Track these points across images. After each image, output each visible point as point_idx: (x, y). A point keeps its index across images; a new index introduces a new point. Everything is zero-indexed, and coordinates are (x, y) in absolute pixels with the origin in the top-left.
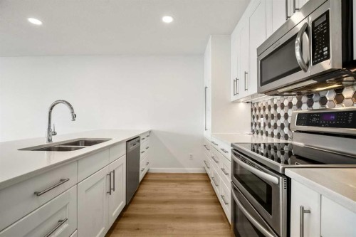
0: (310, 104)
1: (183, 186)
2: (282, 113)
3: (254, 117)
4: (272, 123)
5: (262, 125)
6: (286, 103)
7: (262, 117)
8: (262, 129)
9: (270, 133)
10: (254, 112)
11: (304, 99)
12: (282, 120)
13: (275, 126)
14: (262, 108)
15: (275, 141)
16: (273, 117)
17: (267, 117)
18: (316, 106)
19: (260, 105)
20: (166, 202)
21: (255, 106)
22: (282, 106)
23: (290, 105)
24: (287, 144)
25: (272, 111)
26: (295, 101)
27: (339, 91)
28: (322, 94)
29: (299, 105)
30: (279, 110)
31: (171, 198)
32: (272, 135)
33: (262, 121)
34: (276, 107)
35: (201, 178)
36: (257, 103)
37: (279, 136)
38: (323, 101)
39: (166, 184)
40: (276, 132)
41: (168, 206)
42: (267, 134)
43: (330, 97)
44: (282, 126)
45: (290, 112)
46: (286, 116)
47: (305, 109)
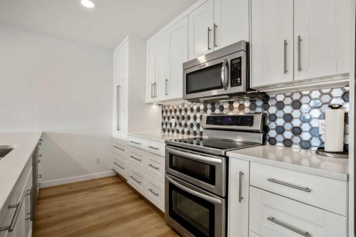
0: (213, 109)
1: (95, 193)
2: (192, 115)
3: (165, 118)
4: (183, 123)
5: (173, 125)
6: (195, 108)
7: (173, 117)
8: (173, 128)
9: (180, 131)
10: (165, 113)
11: (209, 106)
12: (192, 121)
13: (186, 125)
14: (173, 110)
15: (186, 137)
16: (183, 118)
17: (178, 118)
18: (217, 111)
19: (171, 108)
20: (84, 214)
21: (166, 108)
22: (192, 110)
23: (198, 110)
24: (195, 139)
25: (183, 113)
26: (202, 107)
27: (231, 103)
28: (221, 104)
29: (205, 110)
30: (189, 113)
31: (87, 208)
32: (183, 132)
33: (173, 121)
34: (186, 110)
35: (112, 181)
36: (169, 106)
37: (189, 133)
38: (222, 108)
39: (73, 195)
40: (186, 130)
41: (90, 218)
42: (178, 132)
43: (226, 106)
44: (192, 125)
45: (198, 115)
46: (195, 118)
47: (209, 112)
